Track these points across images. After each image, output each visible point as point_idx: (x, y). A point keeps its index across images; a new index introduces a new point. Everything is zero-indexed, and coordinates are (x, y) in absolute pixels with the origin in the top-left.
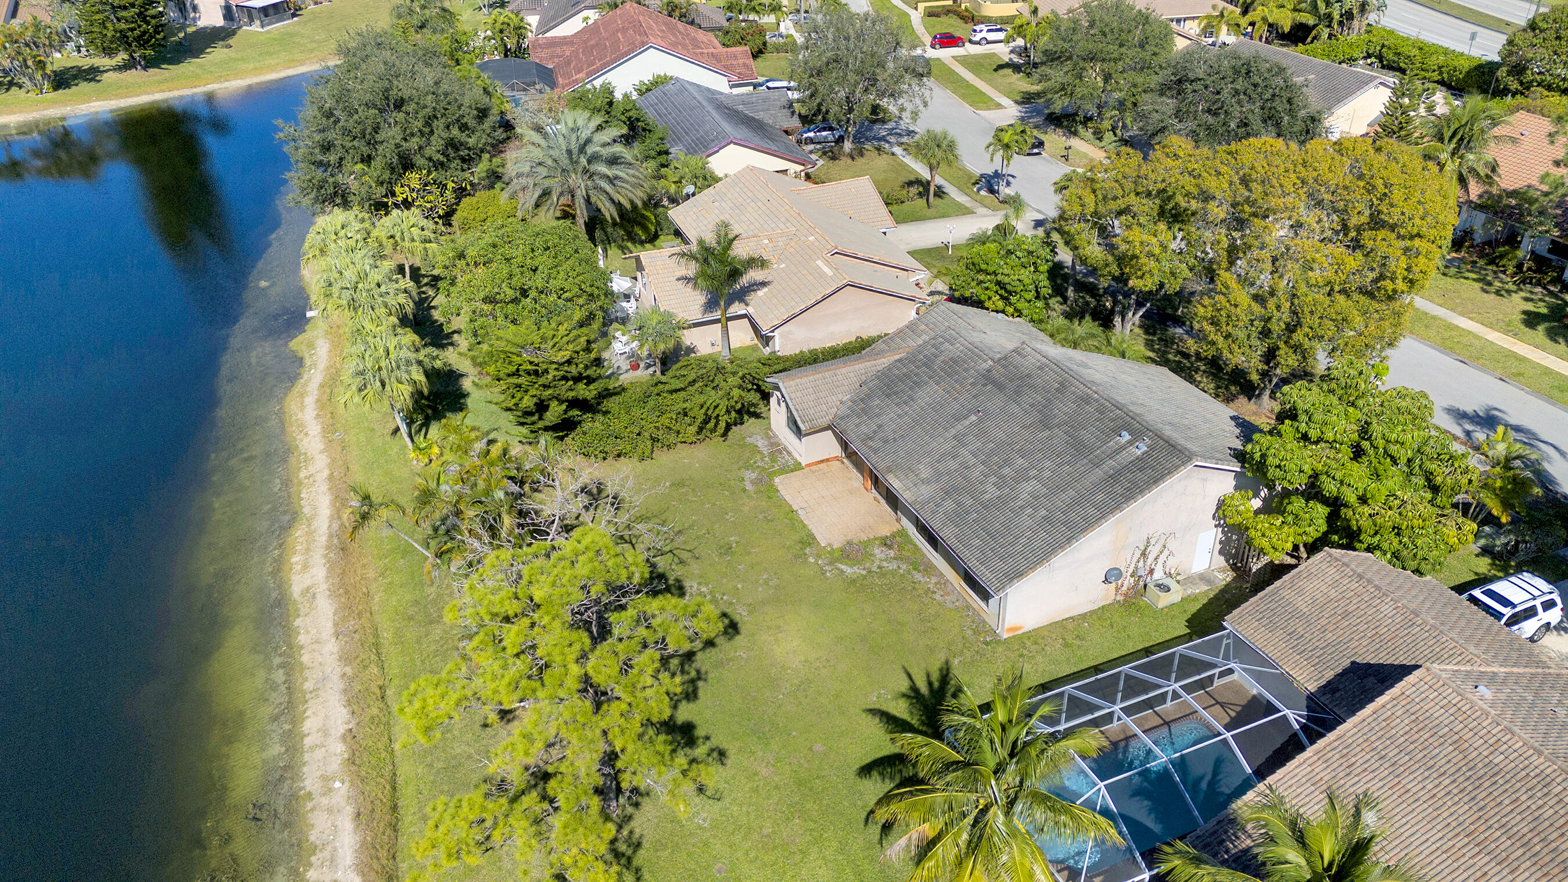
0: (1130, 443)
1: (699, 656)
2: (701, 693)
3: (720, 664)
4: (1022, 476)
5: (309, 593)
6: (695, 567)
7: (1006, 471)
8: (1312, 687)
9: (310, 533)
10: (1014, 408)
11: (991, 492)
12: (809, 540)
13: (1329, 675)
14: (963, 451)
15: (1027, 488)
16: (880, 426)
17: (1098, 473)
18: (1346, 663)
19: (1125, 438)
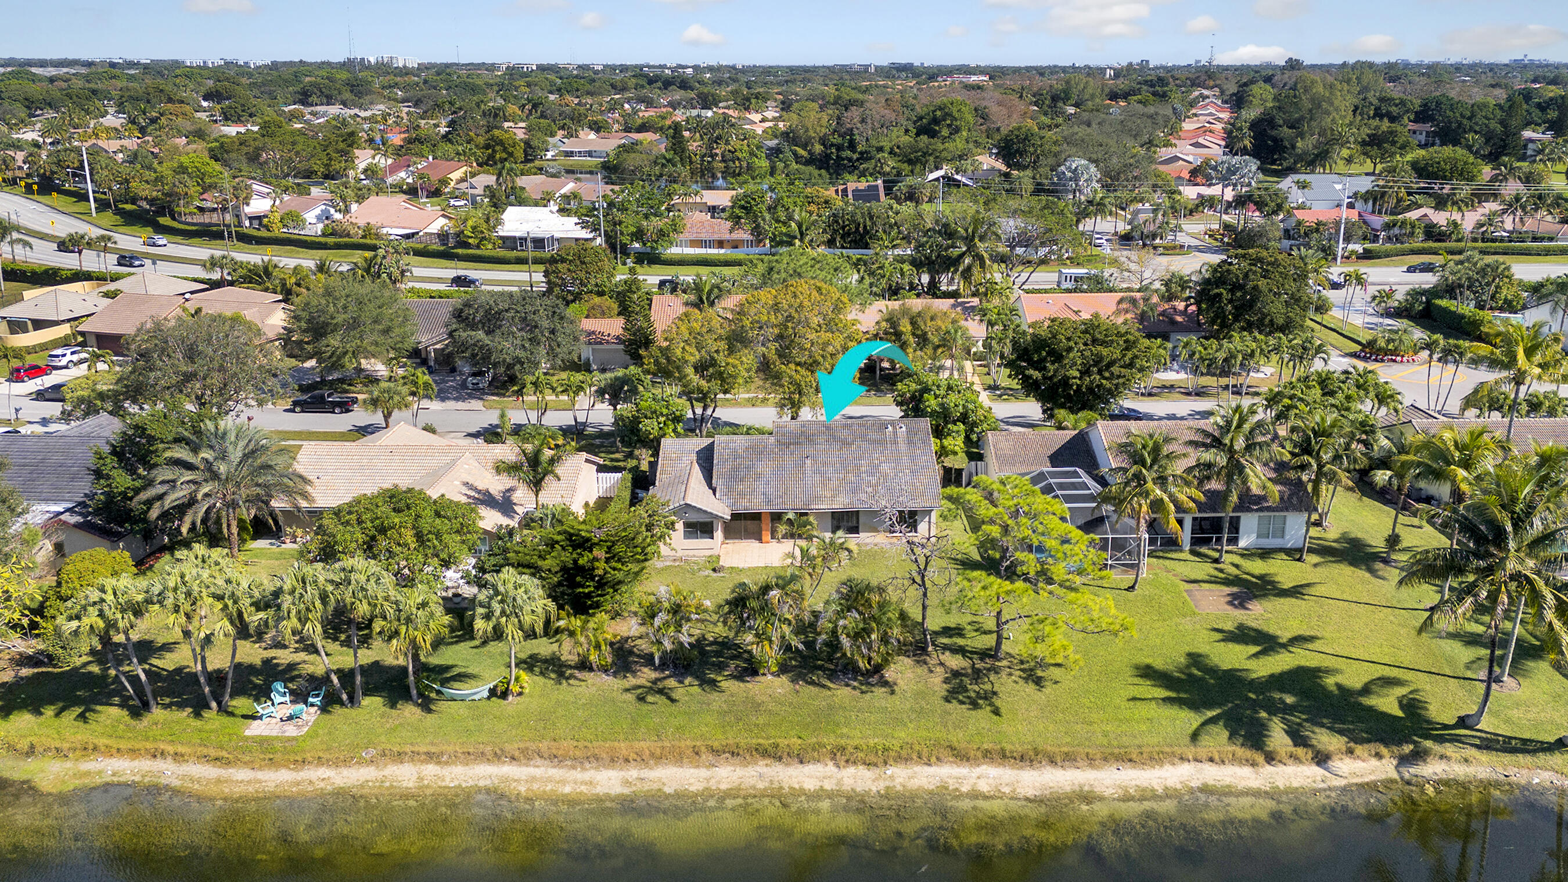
0: (895, 428)
4: (874, 466)
15: (885, 467)
17: (903, 446)
19: (890, 428)
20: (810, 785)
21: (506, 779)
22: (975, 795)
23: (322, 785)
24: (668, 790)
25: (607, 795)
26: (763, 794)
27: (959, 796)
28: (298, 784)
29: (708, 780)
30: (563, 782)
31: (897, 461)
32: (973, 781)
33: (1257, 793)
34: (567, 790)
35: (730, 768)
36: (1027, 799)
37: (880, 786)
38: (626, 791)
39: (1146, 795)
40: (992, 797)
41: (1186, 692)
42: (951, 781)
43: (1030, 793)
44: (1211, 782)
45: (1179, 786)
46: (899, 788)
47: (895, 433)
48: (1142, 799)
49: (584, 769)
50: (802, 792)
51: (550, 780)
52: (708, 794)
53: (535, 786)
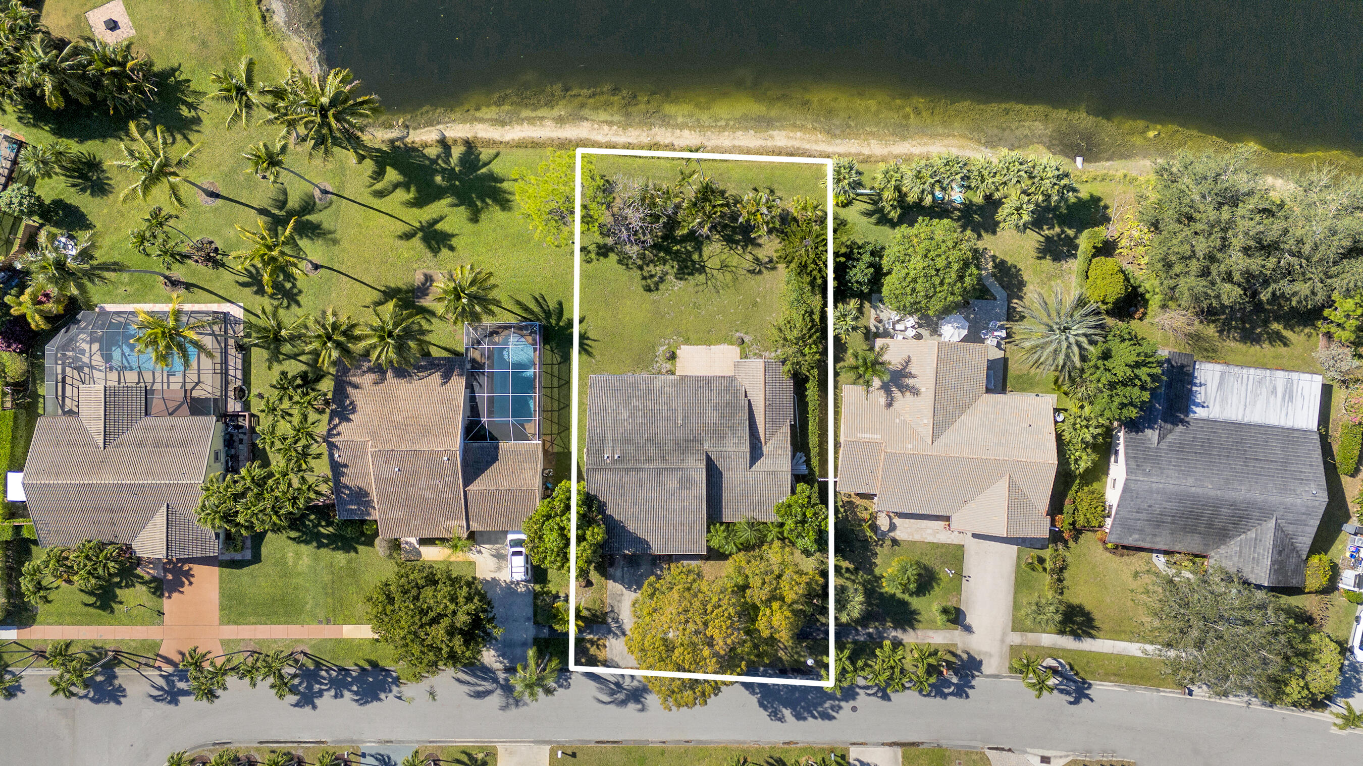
0: (613, 457)
1: (639, 272)
2: (620, 266)
3: (631, 278)
4: (632, 415)
5: (772, 137)
6: (691, 290)
7: (641, 413)
8: (501, 444)
9: (816, 142)
10: (670, 437)
11: (635, 402)
12: (687, 341)
13: (500, 452)
14: (665, 407)
15: (625, 415)
16: (712, 390)
17: (609, 437)
18: (499, 458)
19: (616, 457)
20: (686, 132)
21: (829, 143)
22: (610, 123)
23: (914, 143)
24: (752, 132)
25: (780, 130)
26: (709, 127)
27: (618, 123)
28: (925, 144)
29: (734, 138)
30: (802, 139)
31: (615, 421)
32: (610, 133)
33: (481, 120)
34: (799, 134)
35: (724, 145)
36: (587, 120)
37: (656, 130)
38: (771, 132)
39: (531, 121)
40: (603, 122)
41: (491, 186)
42: (621, 133)
43: (585, 124)
44: (500, 128)
45: (516, 126)
46: (645, 129)
47: (613, 454)
48: (534, 118)
49: (793, 147)
50: (691, 128)
51: (809, 141)
52: (734, 129)
53: (813, 138)
